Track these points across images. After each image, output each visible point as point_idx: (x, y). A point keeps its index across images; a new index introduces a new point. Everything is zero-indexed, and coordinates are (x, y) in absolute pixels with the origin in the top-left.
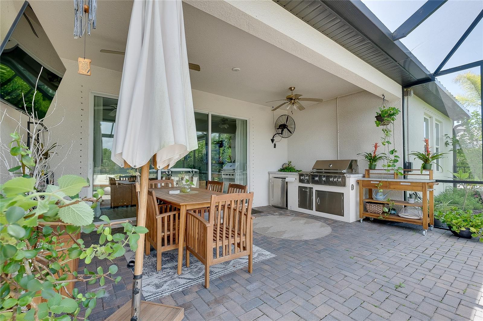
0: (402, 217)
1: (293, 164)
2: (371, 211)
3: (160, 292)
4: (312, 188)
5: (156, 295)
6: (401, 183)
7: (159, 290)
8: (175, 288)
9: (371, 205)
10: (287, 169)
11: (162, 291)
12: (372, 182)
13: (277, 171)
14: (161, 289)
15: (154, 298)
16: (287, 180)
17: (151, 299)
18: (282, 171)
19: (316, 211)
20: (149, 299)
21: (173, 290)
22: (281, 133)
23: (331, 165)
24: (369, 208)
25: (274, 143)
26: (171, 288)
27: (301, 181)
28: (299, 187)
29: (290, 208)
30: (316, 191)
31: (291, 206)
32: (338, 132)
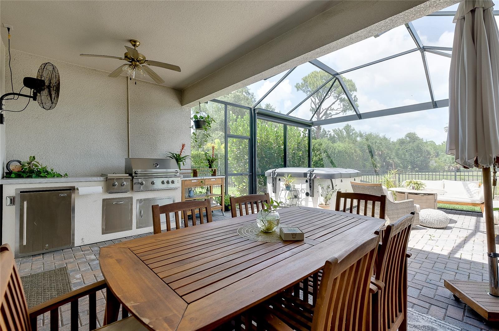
3: (436, 325)
4: (131, 198)
5: (444, 325)
7: (434, 326)
8: (414, 314)
11: (432, 322)
12: (192, 181)
14: (430, 325)
15: (448, 324)
17: (453, 326)
19: (137, 228)
20: (456, 327)
21: (418, 314)
26: (418, 317)
28: (104, 200)
29: (81, 241)
30: (137, 200)
31: (82, 239)
32: (129, 122)
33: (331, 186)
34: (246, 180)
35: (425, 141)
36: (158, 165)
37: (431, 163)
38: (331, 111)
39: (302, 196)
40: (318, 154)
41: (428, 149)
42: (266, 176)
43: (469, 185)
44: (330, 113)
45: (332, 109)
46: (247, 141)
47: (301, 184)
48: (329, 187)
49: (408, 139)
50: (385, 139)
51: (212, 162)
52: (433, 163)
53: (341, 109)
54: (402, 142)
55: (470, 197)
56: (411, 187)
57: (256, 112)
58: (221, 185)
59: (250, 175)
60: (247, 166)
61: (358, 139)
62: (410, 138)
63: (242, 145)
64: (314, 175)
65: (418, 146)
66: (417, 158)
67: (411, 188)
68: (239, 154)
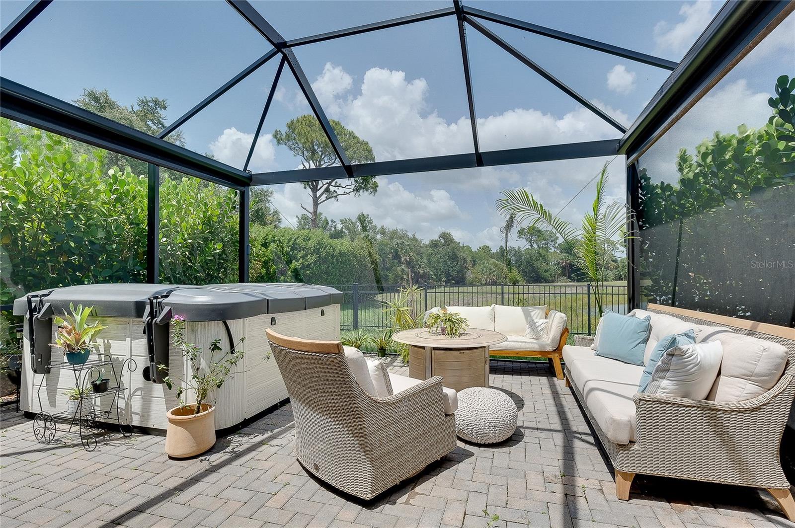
33: (225, 344)
35: (461, 245)
37: (468, 274)
38: (336, 189)
39: (133, 379)
40: (300, 257)
41: (465, 255)
43: (532, 314)
44: (335, 191)
45: (337, 184)
47: (128, 339)
48: (215, 347)
49: (442, 241)
50: (414, 239)
52: (470, 275)
53: (353, 187)
54: (434, 245)
55: (535, 337)
56: (439, 328)
61: (379, 237)
62: (444, 239)
64: (166, 309)
65: (453, 252)
66: (452, 267)
67: (439, 330)
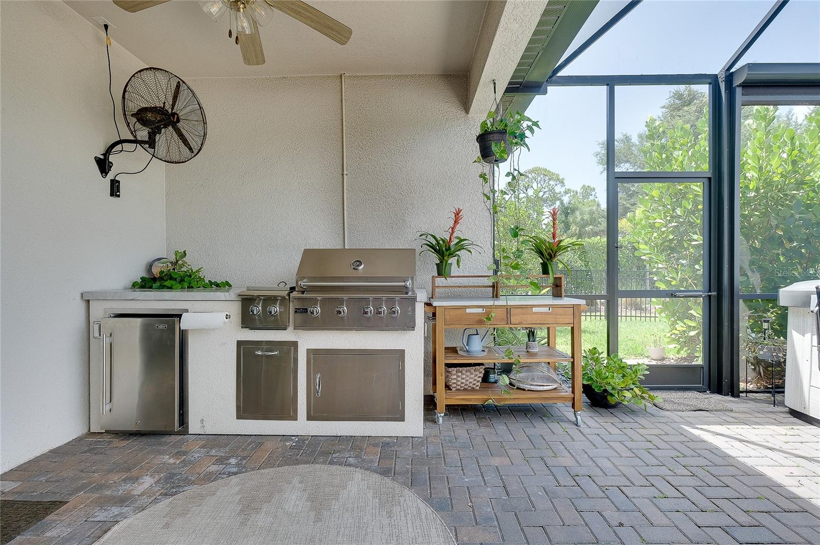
0: (528, 390)
1: (193, 262)
2: (459, 387)
4: (295, 344)
6: (535, 310)
9: (461, 372)
10: (171, 278)
12: (468, 311)
13: (126, 289)
16: (186, 322)
18: (151, 287)
19: (308, 419)
22: (146, 139)
23: (362, 266)
24: (455, 379)
25: (111, 175)
27: (248, 321)
28: (240, 343)
29: (200, 425)
30: (309, 351)
31: (202, 420)
32: (345, 172)
34: (697, 311)
36: (361, 264)
42: (782, 304)
46: (698, 188)
51: (551, 256)
57: (738, 81)
58: (572, 328)
59: (710, 296)
60: (700, 269)
63: (684, 202)
68: (673, 232)
